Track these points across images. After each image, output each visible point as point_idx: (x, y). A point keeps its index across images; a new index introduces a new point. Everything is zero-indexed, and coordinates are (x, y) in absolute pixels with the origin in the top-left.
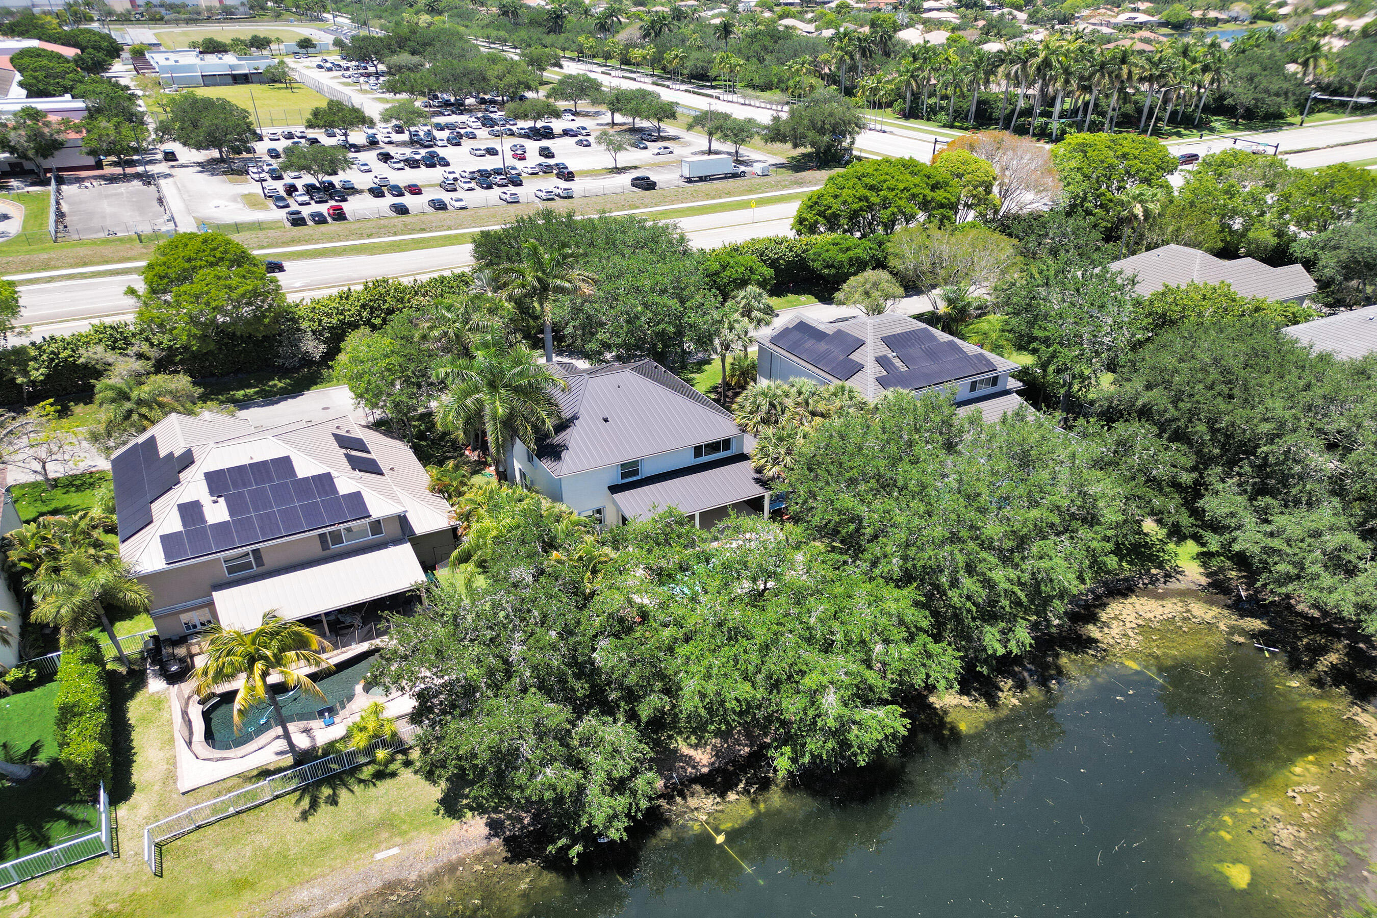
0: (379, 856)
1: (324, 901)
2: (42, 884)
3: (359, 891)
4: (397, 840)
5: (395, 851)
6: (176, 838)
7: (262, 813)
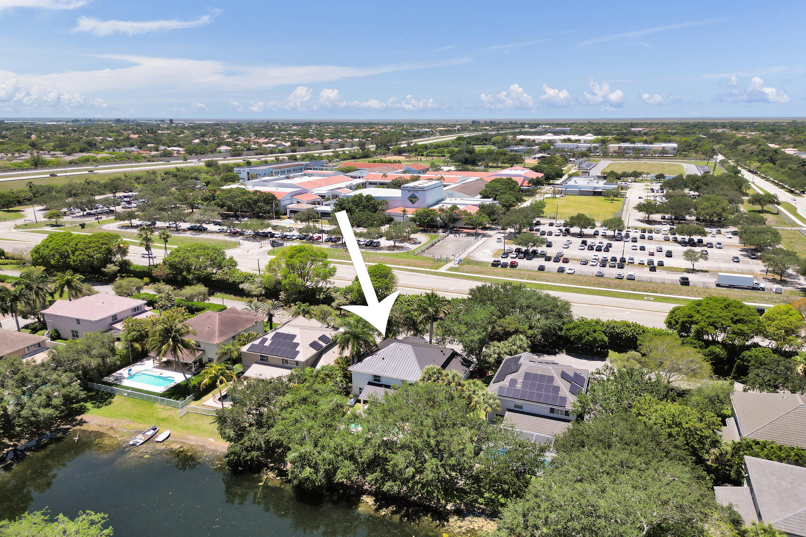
0: (210, 439)
1: (192, 440)
2: (168, 407)
3: (199, 443)
4: (216, 439)
5: (213, 440)
6: (192, 413)
7: (207, 417)
